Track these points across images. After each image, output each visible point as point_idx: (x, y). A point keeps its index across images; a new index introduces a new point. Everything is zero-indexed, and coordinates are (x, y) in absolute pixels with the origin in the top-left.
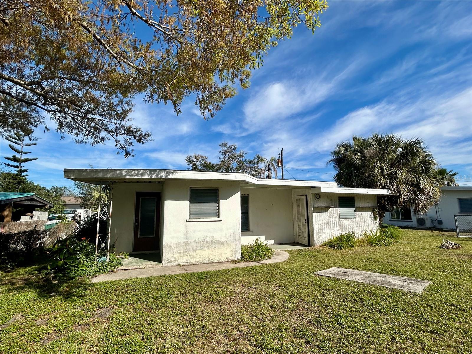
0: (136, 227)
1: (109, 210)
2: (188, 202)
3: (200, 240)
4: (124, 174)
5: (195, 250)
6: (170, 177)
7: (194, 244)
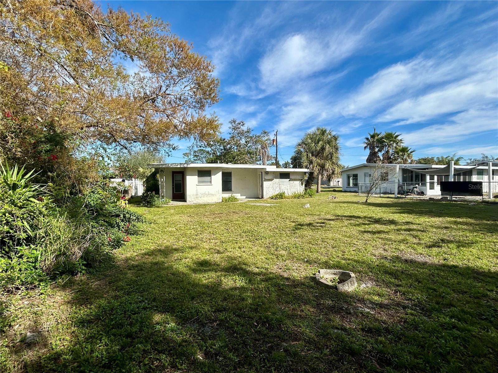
0: (173, 188)
1: (163, 180)
2: (197, 176)
3: (203, 193)
4: (170, 165)
5: (201, 198)
6: (189, 166)
7: (200, 195)
